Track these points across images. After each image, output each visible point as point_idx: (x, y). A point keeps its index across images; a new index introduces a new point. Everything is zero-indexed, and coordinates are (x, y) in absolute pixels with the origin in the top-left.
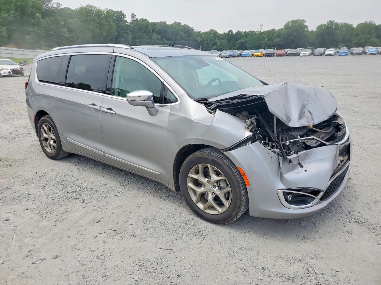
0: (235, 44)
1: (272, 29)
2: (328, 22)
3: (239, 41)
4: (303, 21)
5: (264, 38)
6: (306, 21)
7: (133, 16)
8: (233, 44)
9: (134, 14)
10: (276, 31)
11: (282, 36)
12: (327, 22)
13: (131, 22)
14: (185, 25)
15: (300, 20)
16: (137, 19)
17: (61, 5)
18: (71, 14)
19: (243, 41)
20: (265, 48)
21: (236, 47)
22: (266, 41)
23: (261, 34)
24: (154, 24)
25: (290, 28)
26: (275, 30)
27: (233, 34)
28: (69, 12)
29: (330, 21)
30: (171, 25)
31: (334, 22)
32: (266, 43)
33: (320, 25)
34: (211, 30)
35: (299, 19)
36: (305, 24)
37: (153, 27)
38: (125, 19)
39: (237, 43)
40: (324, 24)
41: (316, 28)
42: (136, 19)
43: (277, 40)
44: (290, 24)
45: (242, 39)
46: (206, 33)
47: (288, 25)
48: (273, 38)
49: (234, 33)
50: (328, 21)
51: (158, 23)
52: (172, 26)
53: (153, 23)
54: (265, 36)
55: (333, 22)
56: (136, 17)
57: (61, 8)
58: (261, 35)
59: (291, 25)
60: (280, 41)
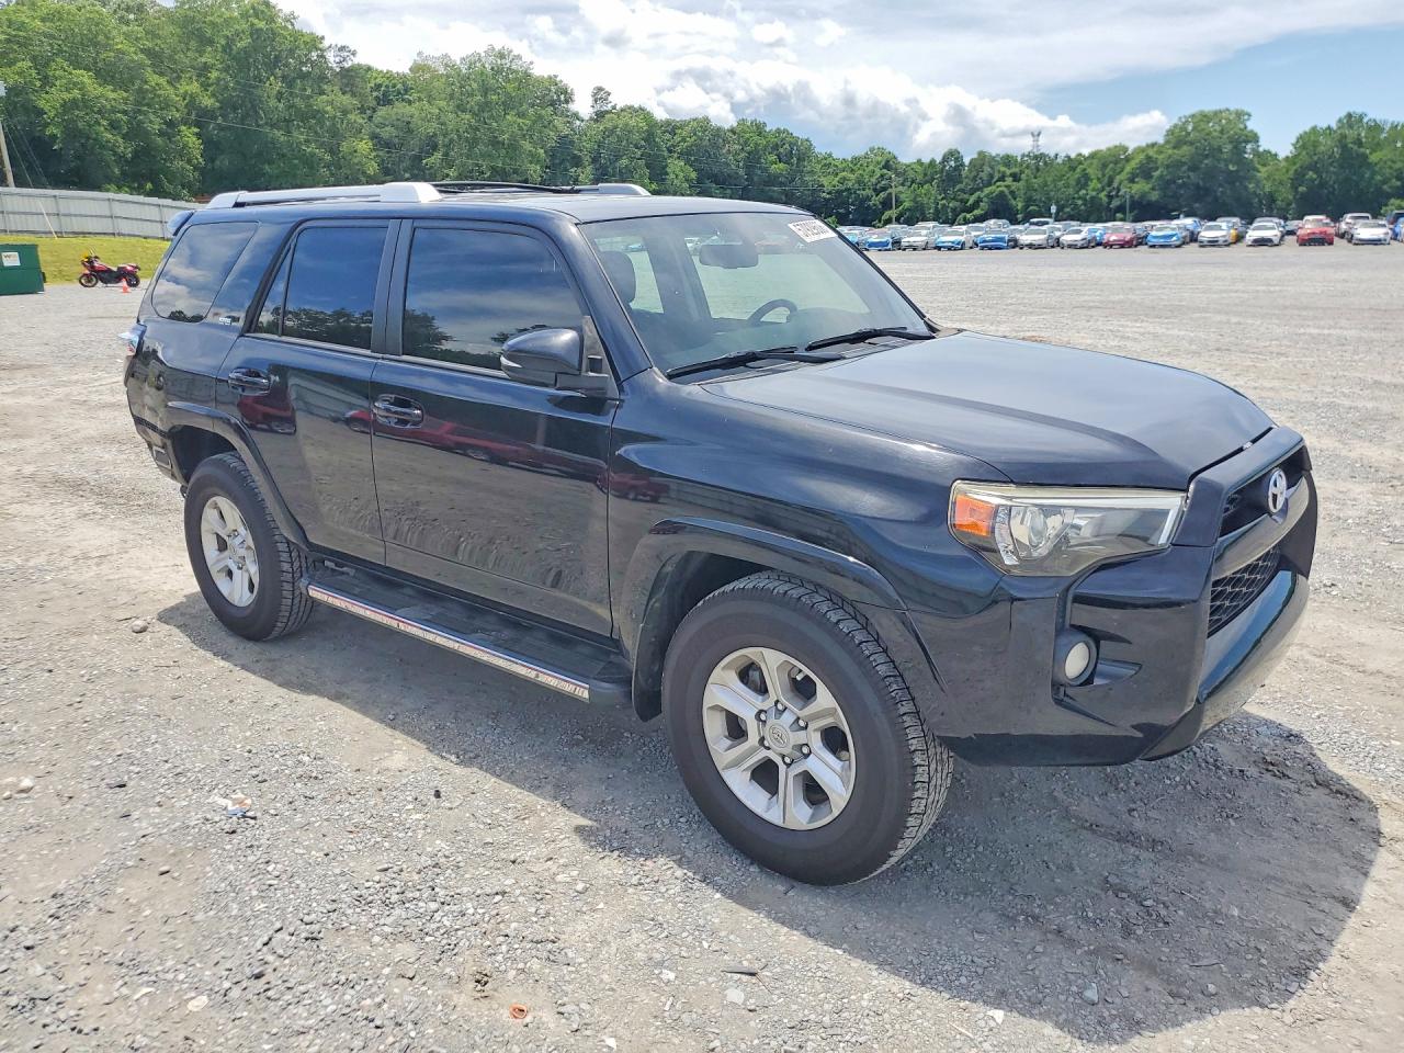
0: (971, 202)
1: (1116, 147)
2: (1340, 121)
3: (987, 191)
4: (1240, 115)
5: (1084, 181)
6: (1250, 115)
7: (600, 95)
8: (961, 201)
9: (600, 89)
10: (1130, 152)
11: (1156, 174)
12: (1337, 118)
13: (591, 119)
14: (778, 131)
15: (1228, 110)
16: (614, 108)
17: (354, 54)
18: (387, 86)
19: (1002, 189)
20: (1088, 216)
21: (977, 212)
22: (1093, 190)
23: (1072, 164)
24: (672, 128)
25: (1191, 143)
26: (1125, 149)
27: (962, 165)
28: (379, 81)
29: (1349, 116)
30: (733, 131)
31: (1365, 120)
32: (1093, 198)
33: (1307, 129)
34: (872, 150)
35: (1223, 107)
36: (1251, 125)
37: (668, 136)
38: (573, 107)
39: (979, 200)
40: (1323, 124)
41: (1294, 141)
42: (609, 107)
43: (1140, 187)
44: (1190, 128)
45: (998, 183)
46: (856, 160)
47: (1183, 128)
48: (1118, 178)
49: (967, 161)
50: (1343, 114)
51: (683, 125)
52: (734, 133)
53: (668, 123)
54: (1089, 171)
55: (1361, 117)
56: (610, 98)
57: (350, 63)
58: (1073, 169)
59: (1194, 129)
60: (1153, 189)
